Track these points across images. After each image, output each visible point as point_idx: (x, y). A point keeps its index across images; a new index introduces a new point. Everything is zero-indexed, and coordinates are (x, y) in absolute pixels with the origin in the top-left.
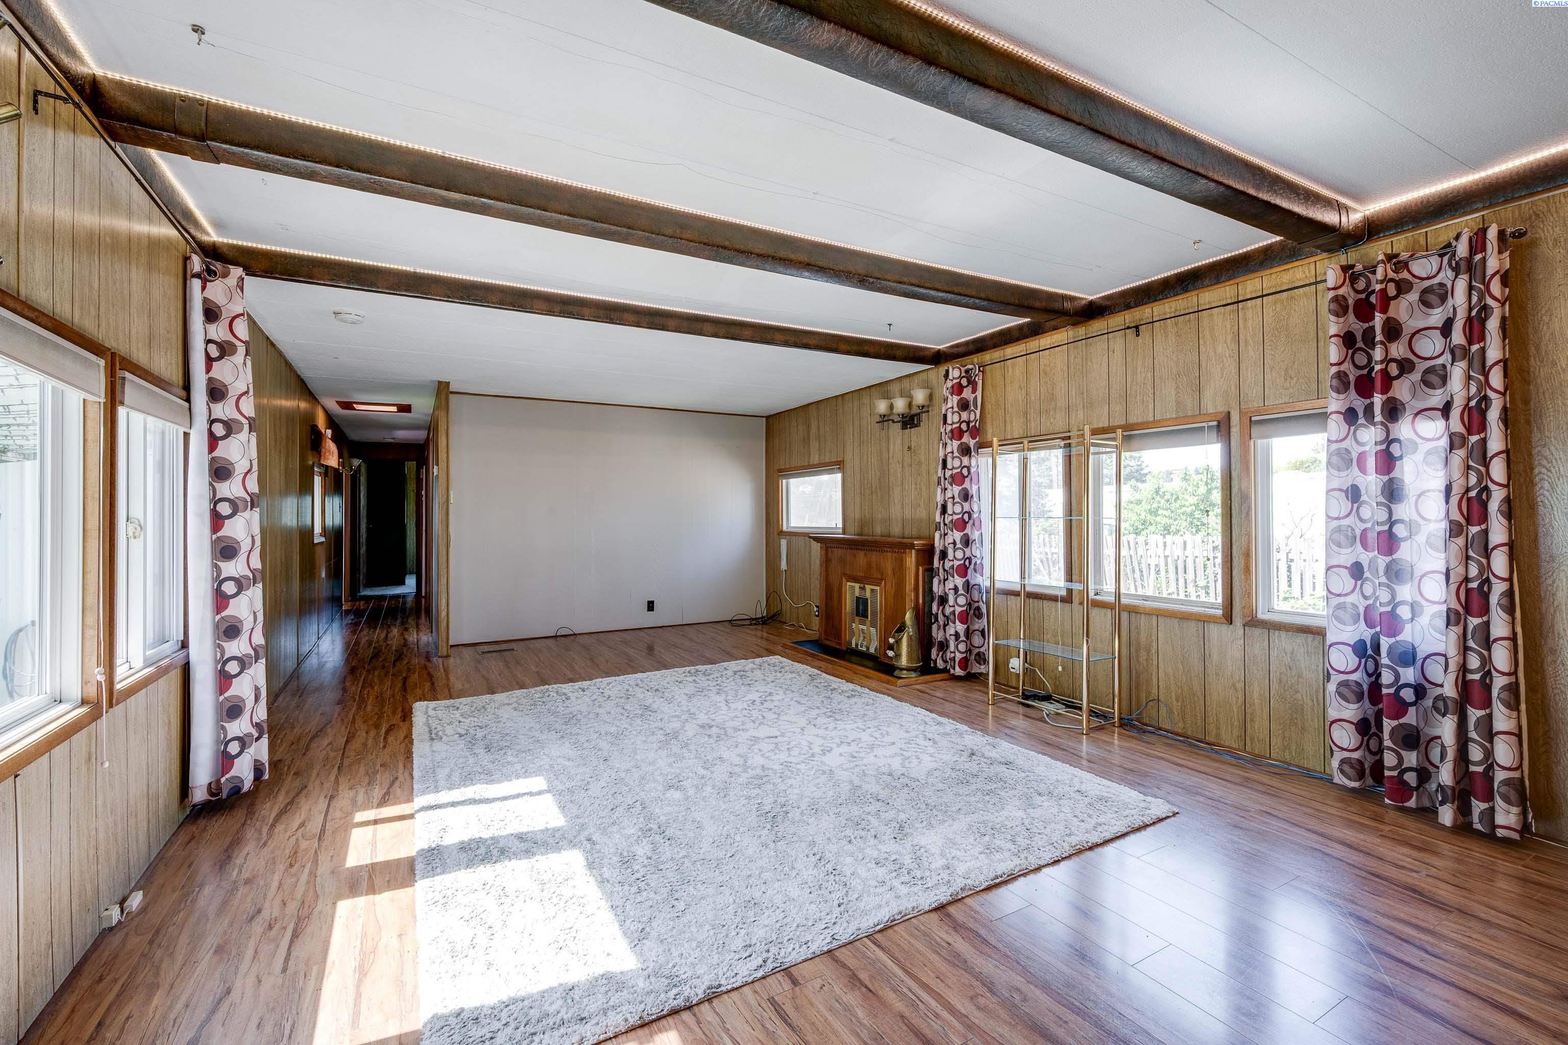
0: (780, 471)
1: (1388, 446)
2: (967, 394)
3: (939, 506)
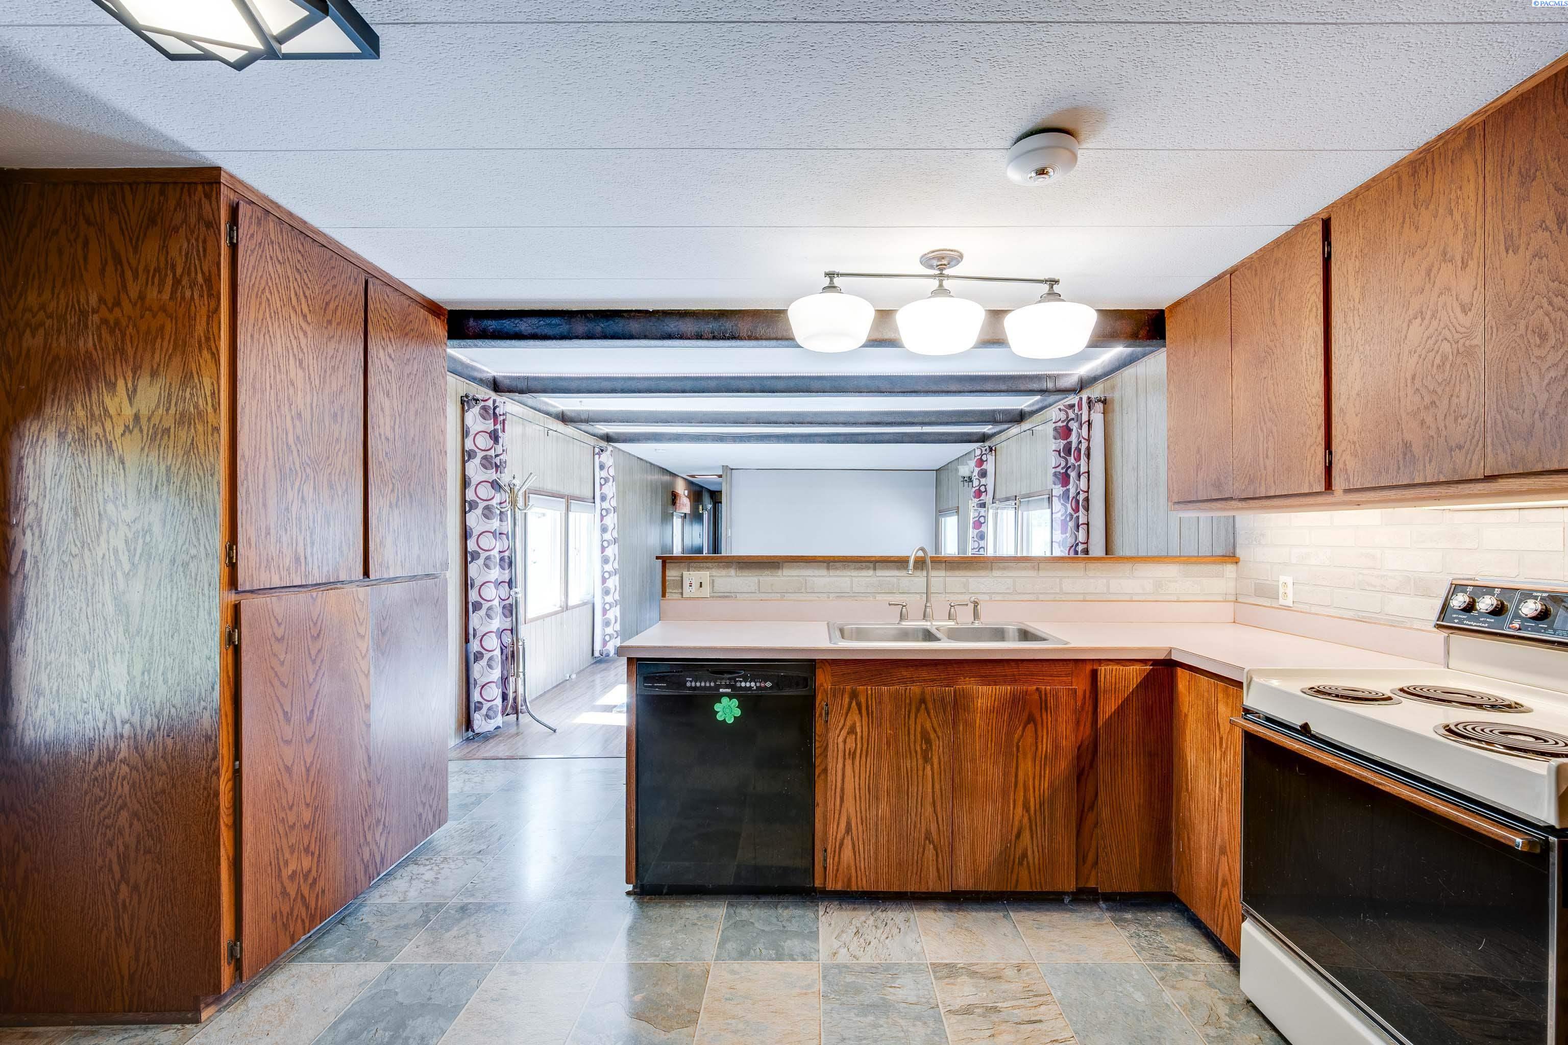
0: (939, 512)
2: (985, 466)
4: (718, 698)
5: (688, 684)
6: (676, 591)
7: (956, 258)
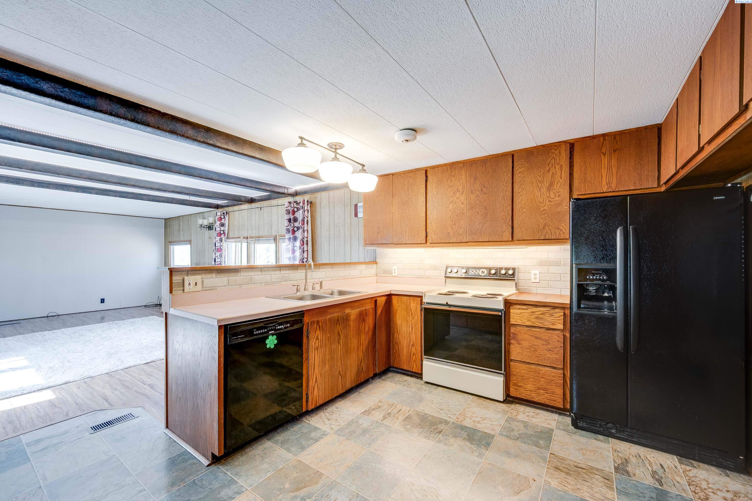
0: (170, 242)
1: (294, 248)
2: (223, 221)
3: (214, 259)
4: (267, 338)
5: (255, 333)
6: (180, 289)
7: (341, 146)
